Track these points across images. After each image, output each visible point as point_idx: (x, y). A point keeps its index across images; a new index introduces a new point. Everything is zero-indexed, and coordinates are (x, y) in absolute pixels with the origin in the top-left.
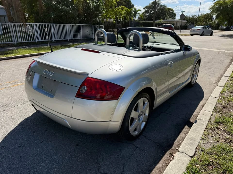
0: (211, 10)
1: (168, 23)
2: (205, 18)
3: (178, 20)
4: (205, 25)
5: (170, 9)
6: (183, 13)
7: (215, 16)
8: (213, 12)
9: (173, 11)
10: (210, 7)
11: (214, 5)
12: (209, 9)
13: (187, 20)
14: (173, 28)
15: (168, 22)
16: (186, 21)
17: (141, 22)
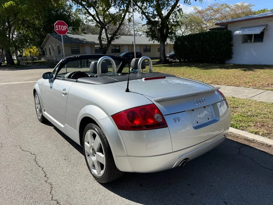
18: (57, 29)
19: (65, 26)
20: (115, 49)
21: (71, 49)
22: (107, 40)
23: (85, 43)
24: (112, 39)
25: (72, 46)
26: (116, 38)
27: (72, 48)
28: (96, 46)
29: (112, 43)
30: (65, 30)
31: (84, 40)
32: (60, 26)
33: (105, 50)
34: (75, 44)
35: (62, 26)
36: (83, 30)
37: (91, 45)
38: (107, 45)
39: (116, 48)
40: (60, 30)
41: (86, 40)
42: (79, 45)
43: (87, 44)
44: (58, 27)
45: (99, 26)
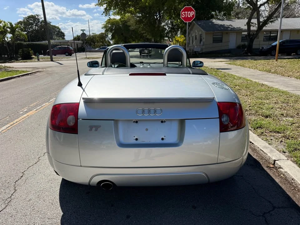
0: (105, 30)
1: (62, 44)
2: (101, 38)
3: (71, 40)
4: (103, 46)
5: (55, 27)
6: (83, 32)
7: (110, 36)
8: (106, 31)
9: (60, 29)
10: (103, 25)
11: (107, 24)
12: (102, 28)
13: (82, 40)
14: (71, 50)
15: (60, 43)
16: (82, 42)
17: (25, 43)
18: (183, 16)
19: (192, 12)
20: (270, 36)
21: (213, 38)
22: (257, 26)
23: (230, 30)
24: (265, 23)
25: (215, 34)
26: (271, 22)
27: (215, 37)
28: (243, 33)
29: (264, 28)
30: (192, 16)
31: (230, 27)
32: (186, 12)
33: (253, 38)
34: (218, 32)
35: (189, 12)
36: (237, 14)
37: (237, 32)
38: (257, 31)
39: (272, 35)
40: (186, 17)
41: (232, 26)
42: (222, 33)
43: (232, 30)
44: (185, 14)
45: (251, 8)
